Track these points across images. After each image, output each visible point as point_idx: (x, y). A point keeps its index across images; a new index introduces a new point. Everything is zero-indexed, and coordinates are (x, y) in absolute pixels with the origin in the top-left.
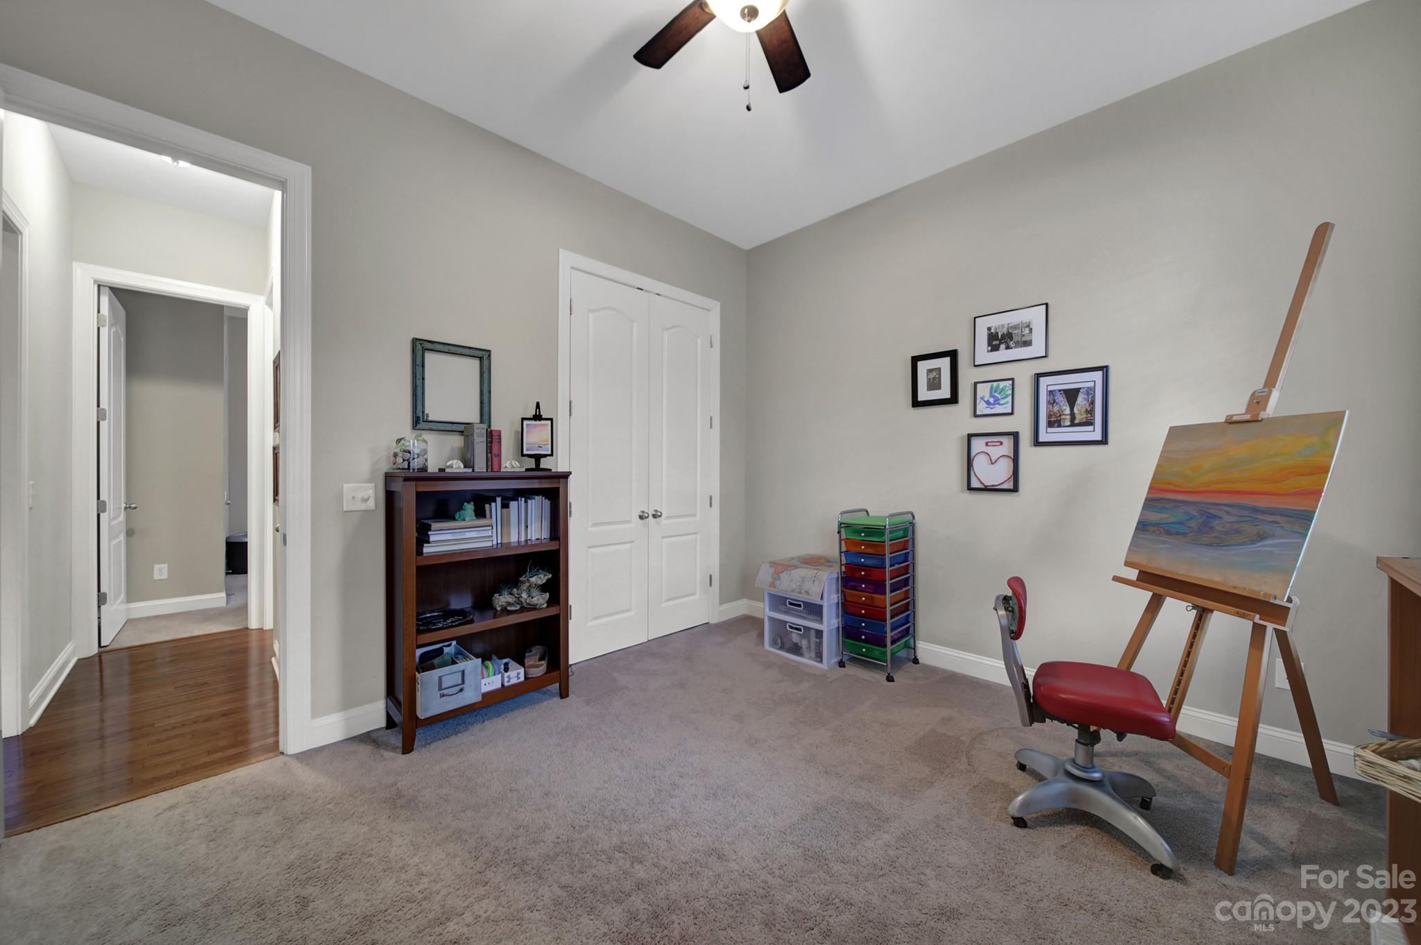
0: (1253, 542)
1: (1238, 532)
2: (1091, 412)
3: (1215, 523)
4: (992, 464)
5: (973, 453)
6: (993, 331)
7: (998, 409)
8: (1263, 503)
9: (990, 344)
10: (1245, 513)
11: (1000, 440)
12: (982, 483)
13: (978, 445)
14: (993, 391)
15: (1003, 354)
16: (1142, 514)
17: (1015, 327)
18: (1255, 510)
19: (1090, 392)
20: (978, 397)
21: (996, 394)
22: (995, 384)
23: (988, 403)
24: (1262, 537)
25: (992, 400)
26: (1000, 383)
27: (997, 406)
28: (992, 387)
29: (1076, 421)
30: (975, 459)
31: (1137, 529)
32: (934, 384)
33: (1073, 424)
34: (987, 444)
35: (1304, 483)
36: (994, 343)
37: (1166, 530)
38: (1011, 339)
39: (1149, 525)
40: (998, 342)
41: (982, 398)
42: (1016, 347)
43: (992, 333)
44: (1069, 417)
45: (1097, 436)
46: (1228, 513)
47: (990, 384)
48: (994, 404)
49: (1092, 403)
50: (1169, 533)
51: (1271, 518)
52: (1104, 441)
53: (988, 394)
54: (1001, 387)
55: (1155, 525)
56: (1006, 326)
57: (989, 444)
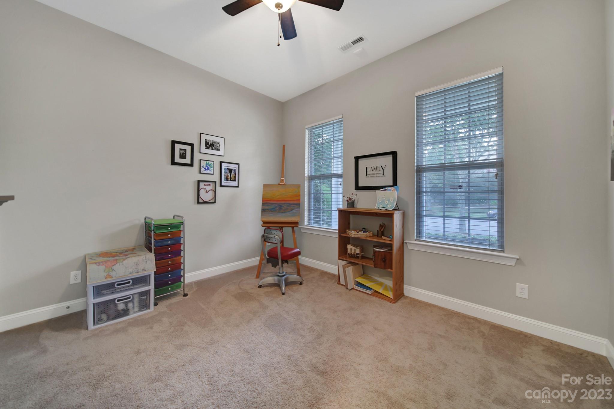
0: (291, 211)
1: (288, 209)
2: (235, 177)
3: (282, 207)
4: (207, 193)
5: (200, 188)
6: (207, 141)
7: (208, 172)
8: (291, 202)
9: (206, 146)
10: (288, 205)
11: (210, 184)
12: (203, 200)
13: (202, 185)
14: (207, 164)
15: (210, 151)
16: (262, 207)
17: (215, 142)
18: (290, 204)
19: (235, 170)
20: (201, 165)
21: (208, 166)
22: (208, 162)
23: (205, 168)
24: (293, 209)
25: (206, 168)
26: (210, 162)
27: (208, 170)
28: (207, 163)
29: (232, 180)
30: (201, 190)
31: (262, 211)
32: (183, 156)
33: (231, 180)
34: (205, 185)
35: (297, 198)
36: (208, 146)
37: (271, 210)
38: (213, 147)
39: (266, 210)
40: (209, 146)
41: (203, 166)
42: (215, 150)
43: (207, 142)
44: (230, 178)
45: (237, 185)
46: (284, 205)
47: (206, 161)
48: (207, 170)
49: (235, 174)
50: (272, 211)
51: (293, 205)
52: (238, 187)
53: (205, 165)
54: (210, 163)
55: (268, 209)
56: (212, 141)
57: (206, 185)
